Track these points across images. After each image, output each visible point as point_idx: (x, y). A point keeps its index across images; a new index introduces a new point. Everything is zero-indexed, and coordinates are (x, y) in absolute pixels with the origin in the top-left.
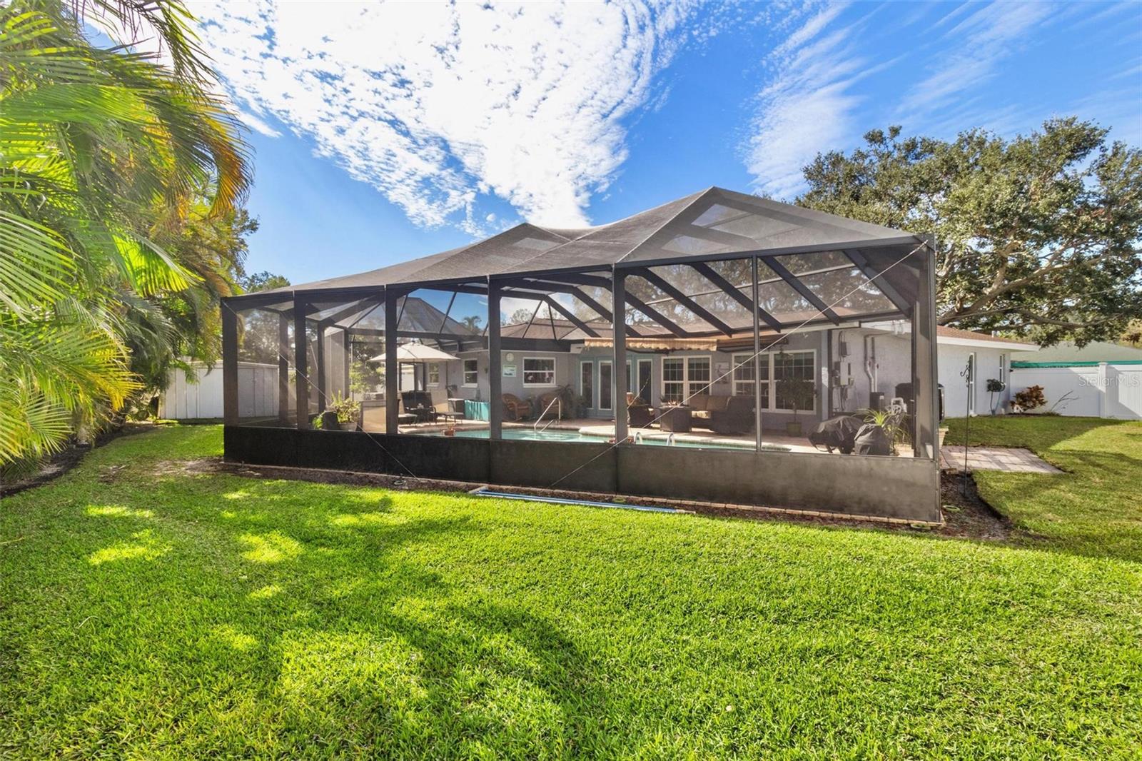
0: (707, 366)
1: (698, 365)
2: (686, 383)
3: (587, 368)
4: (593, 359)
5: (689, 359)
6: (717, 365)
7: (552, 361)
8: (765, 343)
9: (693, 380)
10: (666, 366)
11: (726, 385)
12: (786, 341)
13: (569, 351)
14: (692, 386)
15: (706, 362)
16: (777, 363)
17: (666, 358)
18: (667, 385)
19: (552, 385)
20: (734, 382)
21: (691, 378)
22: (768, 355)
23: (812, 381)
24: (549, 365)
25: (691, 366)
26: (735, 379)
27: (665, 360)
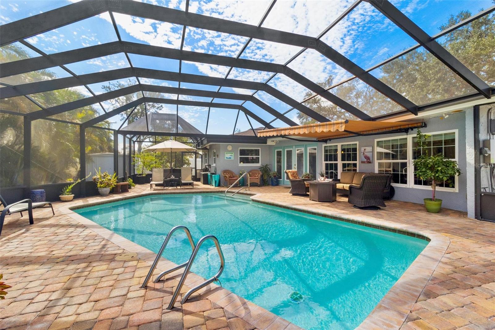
0: (355, 150)
1: (348, 150)
2: (340, 163)
3: (279, 154)
4: (281, 148)
5: (342, 145)
6: (363, 149)
7: (259, 150)
8: (404, 129)
9: (345, 161)
10: (326, 151)
11: (370, 164)
12: (423, 124)
13: (266, 143)
14: (344, 166)
15: (354, 147)
16: (415, 144)
17: (326, 145)
18: (327, 165)
19: (259, 165)
20: (376, 162)
21: (343, 159)
22: (406, 139)
23: (453, 160)
24: (257, 152)
25: (343, 150)
26: (377, 160)
27: (325, 147)
